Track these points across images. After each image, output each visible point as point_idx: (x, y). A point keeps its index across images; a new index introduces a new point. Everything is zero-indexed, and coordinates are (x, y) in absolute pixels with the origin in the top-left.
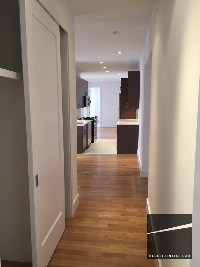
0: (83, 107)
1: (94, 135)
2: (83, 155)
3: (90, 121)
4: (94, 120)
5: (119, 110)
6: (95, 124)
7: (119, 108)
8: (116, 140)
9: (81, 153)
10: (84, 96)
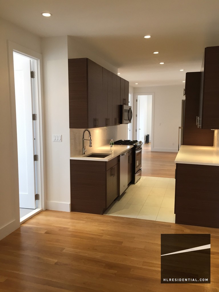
0: (115, 124)
1: (136, 171)
2: (106, 219)
3: (129, 147)
4: (135, 146)
5: (180, 129)
6: (137, 152)
7: (180, 126)
8: (174, 180)
9: (102, 214)
10: (120, 105)
